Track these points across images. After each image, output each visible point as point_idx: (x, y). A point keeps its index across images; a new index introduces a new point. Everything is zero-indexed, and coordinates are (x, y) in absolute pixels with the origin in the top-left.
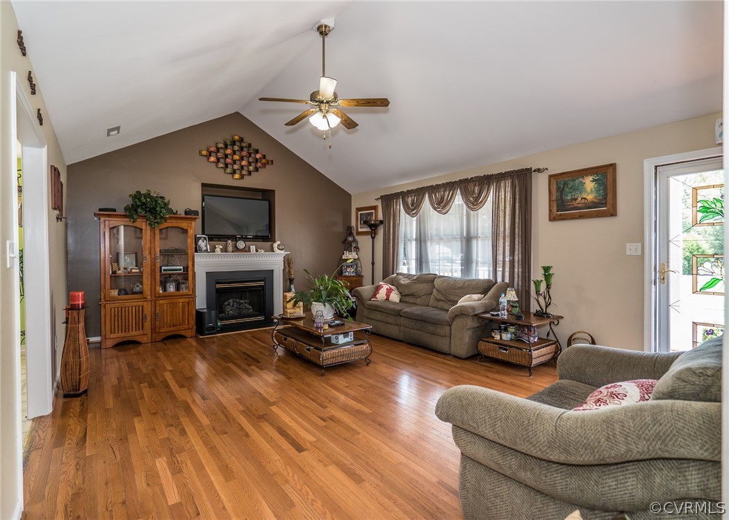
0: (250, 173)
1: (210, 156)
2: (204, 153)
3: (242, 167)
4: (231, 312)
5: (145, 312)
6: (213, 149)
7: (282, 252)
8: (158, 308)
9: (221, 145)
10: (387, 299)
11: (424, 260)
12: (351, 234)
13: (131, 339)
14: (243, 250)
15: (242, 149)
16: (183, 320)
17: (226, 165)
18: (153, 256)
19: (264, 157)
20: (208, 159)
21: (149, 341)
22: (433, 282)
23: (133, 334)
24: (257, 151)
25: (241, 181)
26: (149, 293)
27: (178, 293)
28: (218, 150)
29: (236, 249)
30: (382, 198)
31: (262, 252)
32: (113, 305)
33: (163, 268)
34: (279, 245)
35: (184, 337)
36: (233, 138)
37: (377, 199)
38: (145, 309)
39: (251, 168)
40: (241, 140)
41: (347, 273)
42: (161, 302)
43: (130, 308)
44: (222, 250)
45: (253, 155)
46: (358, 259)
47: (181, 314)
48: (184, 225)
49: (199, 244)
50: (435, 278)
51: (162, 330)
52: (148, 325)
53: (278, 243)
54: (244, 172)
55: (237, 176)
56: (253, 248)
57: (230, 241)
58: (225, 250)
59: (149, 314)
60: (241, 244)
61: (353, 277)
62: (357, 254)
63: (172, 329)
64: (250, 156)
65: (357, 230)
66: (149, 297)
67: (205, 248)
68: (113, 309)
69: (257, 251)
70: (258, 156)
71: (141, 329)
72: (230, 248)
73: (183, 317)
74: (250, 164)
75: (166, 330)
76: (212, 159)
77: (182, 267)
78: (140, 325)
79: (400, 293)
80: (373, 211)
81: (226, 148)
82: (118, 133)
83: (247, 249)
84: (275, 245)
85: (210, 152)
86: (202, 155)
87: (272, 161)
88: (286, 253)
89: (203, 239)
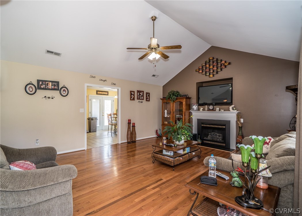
0: (217, 73)
2: (198, 70)
3: (213, 71)
4: (209, 138)
6: (201, 68)
7: (235, 111)
9: (204, 64)
14: (213, 110)
15: (213, 62)
17: (206, 72)
19: (225, 62)
24: (221, 61)
25: (213, 77)
29: (209, 110)
31: (223, 111)
32: (164, 126)
33: (177, 116)
36: (209, 59)
39: (218, 70)
40: (213, 58)
44: (203, 110)
45: (219, 63)
49: (193, 107)
53: (233, 106)
54: (214, 73)
55: (211, 76)
56: (218, 109)
57: (206, 106)
58: (204, 110)
60: (211, 107)
64: (217, 64)
67: (196, 109)
69: (220, 110)
70: (223, 62)
72: (206, 109)
74: (217, 68)
76: (200, 71)
77: (182, 116)
81: (206, 64)
82: (158, 76)
83: (214, 109)
84: (231, 108)
85: (199, 69)
86: (196, 71)
87: (230, 63)
88: (238, 112)
89: (195, 105)
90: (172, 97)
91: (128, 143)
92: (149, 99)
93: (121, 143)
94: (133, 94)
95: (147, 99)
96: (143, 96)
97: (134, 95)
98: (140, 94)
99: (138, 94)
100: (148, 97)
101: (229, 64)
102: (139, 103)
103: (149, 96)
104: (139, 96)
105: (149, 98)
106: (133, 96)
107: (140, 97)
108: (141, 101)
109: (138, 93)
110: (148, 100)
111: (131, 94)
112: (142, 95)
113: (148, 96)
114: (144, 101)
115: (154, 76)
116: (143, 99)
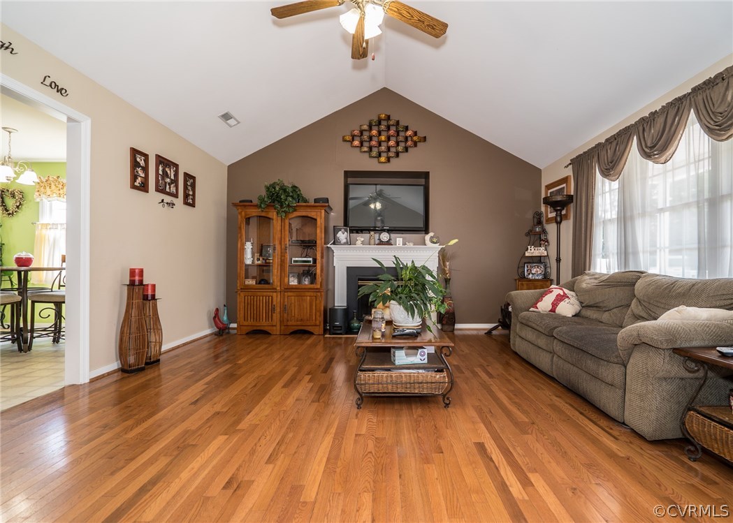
0: (397, 154)
1: (353, 140)
2: (348, 138)
3: (389, 149)
5: (274, 303)
6: (356, 132)
7: (437, 245)
8: (286, 300)
9: (365, 127)
10: (553, 310)
11: (630, 250)
12: (540, 223)
13: (262, 328)
14: (388, 243)
15: (388, 128)
16: (310, 315)
17: (371, 148)
18: (283, 246)
19: (415, 133)
20: (352, 143)
21: (278, 333)
22: (634, 284)
23: (263, 324)
24: (407, 129)
25: (388, 164)
26: (279, 284)
27: (312, 286)
28: (362, 132)
29: (381, 243)
30: (573, 162)
31: (411, 245)
32: (247, 294)
33: (294, 259)
34: (432, 237)
35: (311, 333)
36: (379, 117)
37: (567, 167)
38: (275, 299)
39: (400, 149)
40: (388, 118)
41: (530, 276)
42: (290, 294)
43: (261, 298)
44: (363, 243)
45: (402, 134)
46: (548, 255)
47: (308, 308)
48: (312, 214)
49: (338, 235)
50: (640, 277)
51: (289, 323)
52: (276, 316)
53: (431, 234)
54: (391, 154)
55: (383, 159)
56: (399, 241)
57: (372, 233)
59: (279, 305)
60: (385, 236)
61: (538, 280)
62: (546, 250)
63: (299, 323)
64: (398, 135)
65: (547, 216)
66: (278, 288)
67: (345, 241)
68: (246, 297)
69: (404, 244)
70: (409, 133)
71: (270, 320)
72: (373, 241)
73: (310, 312)
74: (398, 143)
75: (294, 324)
76: (356, 143)
77: (311, 259)
78: (269, 316)
79: (581, 303)
80: (564, 185)
81: (370, 129)
82: (239, 123)
83: (392, 242)
84: (428, 237)
85: (353, 137)
86: (345, 141)
87: (425, 137)
88: (442, 247)
89: (343, 230)
90: (286, 200)
91: (126, 371)
92: (194, 200)
93: (92, 381)
94: (142, 163)
95: (186, 196)
96: (175, 181)
97: (145, 169)
98: (165, 175)
99: (161, 172)
100: (191, 193)
101: (425, 139)
102: (163, 206)
103: (193, 186)
104: (163, 179)
105: (194, 195)
106: (143, 175)
107: (168, 187)
108: (168, 199)
109: (161, 168)
110: (190, 201)
111: (135, 165)
112: (172, 177)
113: (189, 188)
114: (179, 201)
115: (226, 117)
116: (176, 196)
